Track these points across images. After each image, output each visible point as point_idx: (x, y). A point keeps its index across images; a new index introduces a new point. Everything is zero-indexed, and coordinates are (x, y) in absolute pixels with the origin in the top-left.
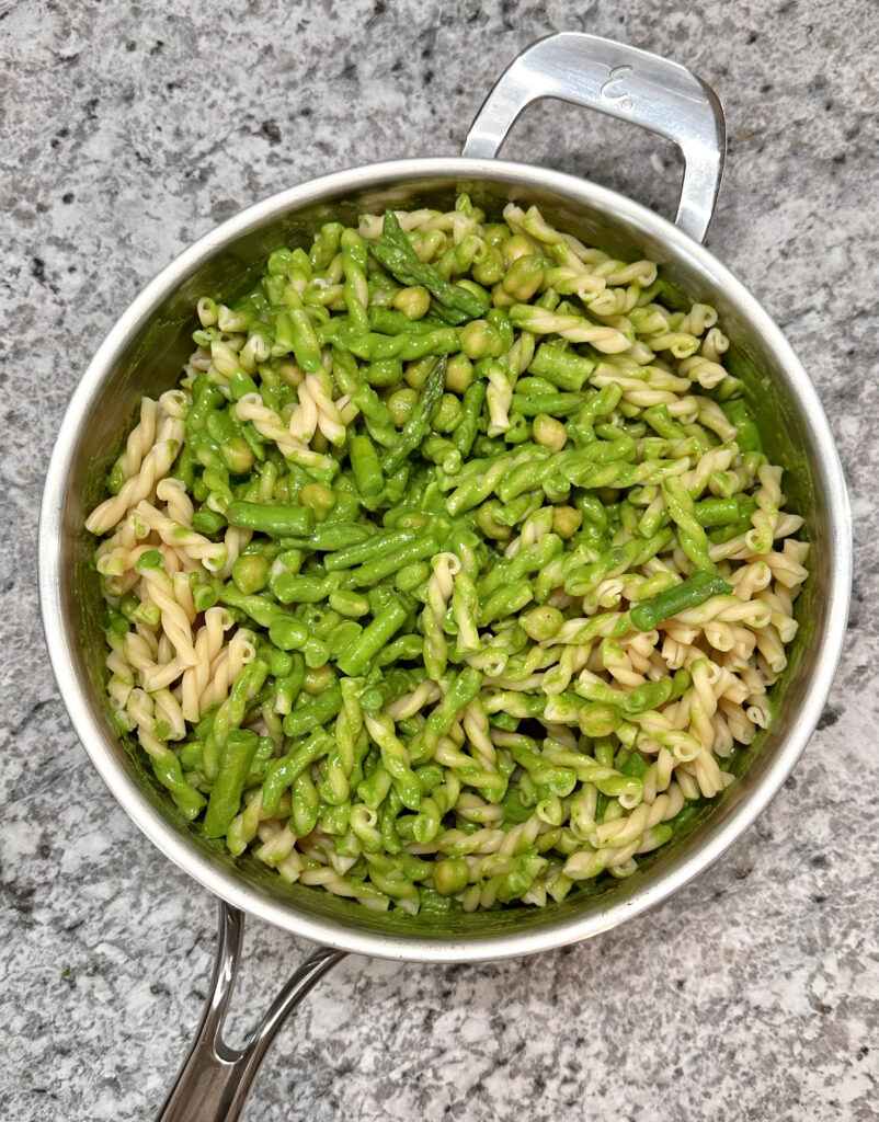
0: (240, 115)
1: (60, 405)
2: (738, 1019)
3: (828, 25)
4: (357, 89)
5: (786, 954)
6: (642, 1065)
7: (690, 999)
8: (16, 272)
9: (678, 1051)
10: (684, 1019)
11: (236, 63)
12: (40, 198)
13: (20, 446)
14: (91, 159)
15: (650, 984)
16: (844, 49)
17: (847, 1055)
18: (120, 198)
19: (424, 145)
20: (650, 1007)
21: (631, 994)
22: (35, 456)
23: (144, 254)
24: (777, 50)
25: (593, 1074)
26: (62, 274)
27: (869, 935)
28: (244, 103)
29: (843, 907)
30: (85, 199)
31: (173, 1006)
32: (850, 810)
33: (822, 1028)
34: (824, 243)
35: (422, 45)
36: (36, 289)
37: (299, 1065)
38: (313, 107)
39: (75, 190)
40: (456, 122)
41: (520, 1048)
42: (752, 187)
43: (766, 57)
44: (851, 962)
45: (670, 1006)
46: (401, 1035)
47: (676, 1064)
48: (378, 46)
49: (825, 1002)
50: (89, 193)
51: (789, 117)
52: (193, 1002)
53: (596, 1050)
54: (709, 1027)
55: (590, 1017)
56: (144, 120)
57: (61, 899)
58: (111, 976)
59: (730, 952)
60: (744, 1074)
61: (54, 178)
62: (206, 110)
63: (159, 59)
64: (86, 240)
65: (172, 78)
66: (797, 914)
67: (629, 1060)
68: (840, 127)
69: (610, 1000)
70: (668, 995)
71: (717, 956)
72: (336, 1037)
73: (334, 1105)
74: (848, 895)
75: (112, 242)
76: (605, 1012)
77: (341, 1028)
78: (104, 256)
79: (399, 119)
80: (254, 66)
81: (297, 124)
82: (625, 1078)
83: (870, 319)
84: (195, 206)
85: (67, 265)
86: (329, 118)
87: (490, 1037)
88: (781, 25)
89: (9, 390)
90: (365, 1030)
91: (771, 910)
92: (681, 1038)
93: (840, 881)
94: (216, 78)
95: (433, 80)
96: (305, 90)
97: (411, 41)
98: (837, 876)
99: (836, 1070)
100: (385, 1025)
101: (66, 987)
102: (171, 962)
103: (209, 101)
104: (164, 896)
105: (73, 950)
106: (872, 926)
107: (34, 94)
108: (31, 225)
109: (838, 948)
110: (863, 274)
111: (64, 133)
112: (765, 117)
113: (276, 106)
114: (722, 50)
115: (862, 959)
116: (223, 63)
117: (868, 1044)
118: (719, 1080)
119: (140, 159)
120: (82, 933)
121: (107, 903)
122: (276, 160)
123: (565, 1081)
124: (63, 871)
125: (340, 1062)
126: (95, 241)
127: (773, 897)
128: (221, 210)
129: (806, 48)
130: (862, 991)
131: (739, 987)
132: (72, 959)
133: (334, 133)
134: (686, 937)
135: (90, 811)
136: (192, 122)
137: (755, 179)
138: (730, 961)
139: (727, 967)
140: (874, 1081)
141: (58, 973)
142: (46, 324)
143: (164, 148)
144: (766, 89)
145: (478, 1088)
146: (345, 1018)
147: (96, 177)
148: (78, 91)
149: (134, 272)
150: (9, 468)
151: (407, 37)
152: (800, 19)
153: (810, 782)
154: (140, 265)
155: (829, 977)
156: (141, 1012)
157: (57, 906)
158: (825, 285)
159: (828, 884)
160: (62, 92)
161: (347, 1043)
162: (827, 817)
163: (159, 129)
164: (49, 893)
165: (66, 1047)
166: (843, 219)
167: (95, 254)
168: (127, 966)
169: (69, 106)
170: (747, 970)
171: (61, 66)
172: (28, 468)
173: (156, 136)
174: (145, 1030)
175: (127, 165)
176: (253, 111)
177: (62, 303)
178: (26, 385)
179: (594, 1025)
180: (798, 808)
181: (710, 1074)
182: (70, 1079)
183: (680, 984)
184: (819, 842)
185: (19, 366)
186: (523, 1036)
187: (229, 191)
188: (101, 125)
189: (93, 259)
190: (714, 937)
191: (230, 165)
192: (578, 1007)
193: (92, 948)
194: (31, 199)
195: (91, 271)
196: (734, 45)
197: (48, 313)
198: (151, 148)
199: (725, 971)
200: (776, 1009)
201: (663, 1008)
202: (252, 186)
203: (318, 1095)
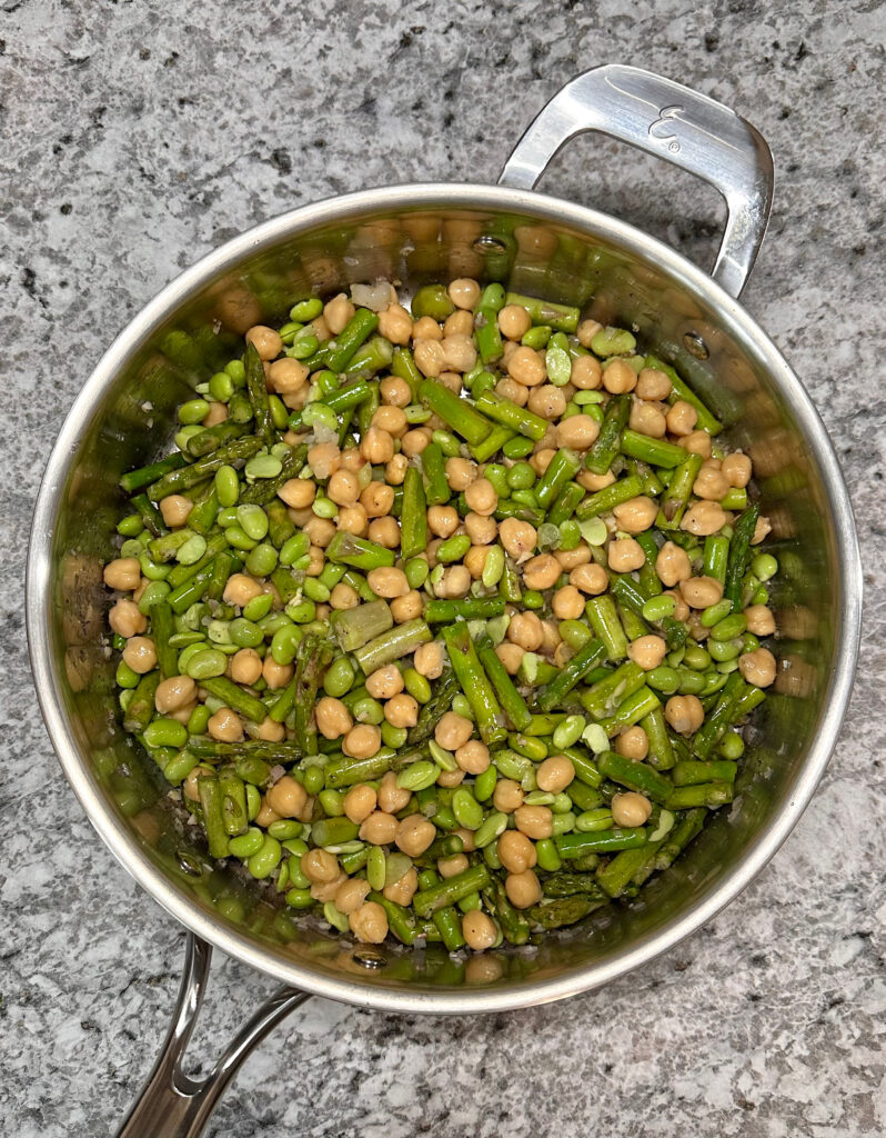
0: (251, 140)
1: (39, 424)
2: (662, 1108)
3: (863, 108)
4: (374, 125)
5: (715, 1048)
7: (616, 1084)
8: (5, 280)
10: (608, 1102)
11: (252, 83)
12: (37, 206)
14: (93, 169)
15: (579, 1065)
16: (876, 137)
18: (119, 213)
20: (576, 1088)
21: (559, 1075)
22: (9, 474)
23: (139, 275)
24: (809, 129)
26: (53, 288)
27: (799, 1037)
28: (257, 128)
29: (777, 1007)
30: (84, 212)
31: (103, 1043)
32: (795, 913)
33: (743, 1125)
34: (833, 335)
35: (446, 85)
36: (25, 300)
38: (327, 139)
39: (74, 201)
40: (473, 170)
41: (444, 1116)
42: (767, 270)
43: (796, 135)
44: (779, 1062)
45: (595, 1089)
46: (326, 1093)
48: (400, 81)
49: (749, 1099)
50: (88, 205)
51: (813, 201)
52: (122, 1041)
53: (519, 1126)
54: (633, 1113)
55: (516, 1093)
56: (151, 135)
58: (43, 1007)
59: (661, 1042)
61: (53, 186)
62: (217, 131)
63: (173, 72)
64: (81, 255)
65: (185, 94)
66: (731, 1010)
68: (863, 217)
69: (537, 1078)
70: (595, 1078)
71: (648, 1045)
72: (262, 1089)
74: (783, 996)
75: (107, 260)
76: (531, 1089)
77: (267, 1081)
78: (98, 272)
80: (270, 89)
81: (309, 156)
83: (871, 418)
84: (197, 231)
85: (59, 278)
86: (342, 153)
87: (415, 1103)
88: (816, 103)
91: (706, 1005)
92: (603, 1121)
93: (777, 982)
94: (230, 98)
95: (453, 124)
96: (320, 121)
97: (435, 80)
98: (774, 977)
100: (311, 1082)
102: (104, 999)
103: (220, 122)
104: (102, 934)
105: (7, 978)
106: (804, 1029)
107: (39, 95)
108: (26, 234)
109: (768, 1047)
110: (869, 372)
111: (67, 139)
112: (788, 198)
113: (289, 133)
115: (790, 1061)
116: (239, 83)
119: (144, 175)
120: (17, 963)
121: (45, 935)
122: (284, 191)
125: (263, 1114)
126: (90, 256)
127: (709, 991)
128: (221, 236)
129: (837, 130)
130: (787, 1093)
131: (666, 1077)
132: (4, 987)
133: (346, 169)
134: (619, 1023)
135: (35, 841)
136: (199, 141)
137: (771, 262)
138: (660, 1051)
139: (656, 1056)
142: (33, 339)
143: (169, 166)
144: (793, 169)
146: (273, 1071)
147: (96, 189)
148: (85, 97)
149: (127, 293)
151: (431, 76)
152: (835, 99)
154: (134, 287)
155: (755, 1075)
156: (69, 1047)
158: (830, 380)
159: (765, 984)
160: (69, 95)
161: (272, 1096)
162: (772, 917)
163: (166, 145)
166: (855, 313)
167: (89, 271)
168: (59, 1000)
169: (75, 111)
170: (676, 1060)
171: (70, 68)
173: (163, 153)
174: (72, 1064)
176: (264, 137)
177: (50, 318)
178: (6, 400)
179: (519, 1101)
180: (744, 906)
183: (609, 1069)
184: (761, 941)
186: (448, 1105)
187: (233, 219)
188: (106, 135)
189: (86, 275)
190: (647, 1026)
191: (237, 192)
192: (505, 1082)
193: (26, 978)
194: (27, 206)
195: (83, 288)
196: (765, 119)
197: (35, 327)
198: (156, 164)
199: (654, 1060)
200: (700, 1102)
201: (589, 1090)
202: (256, 214)
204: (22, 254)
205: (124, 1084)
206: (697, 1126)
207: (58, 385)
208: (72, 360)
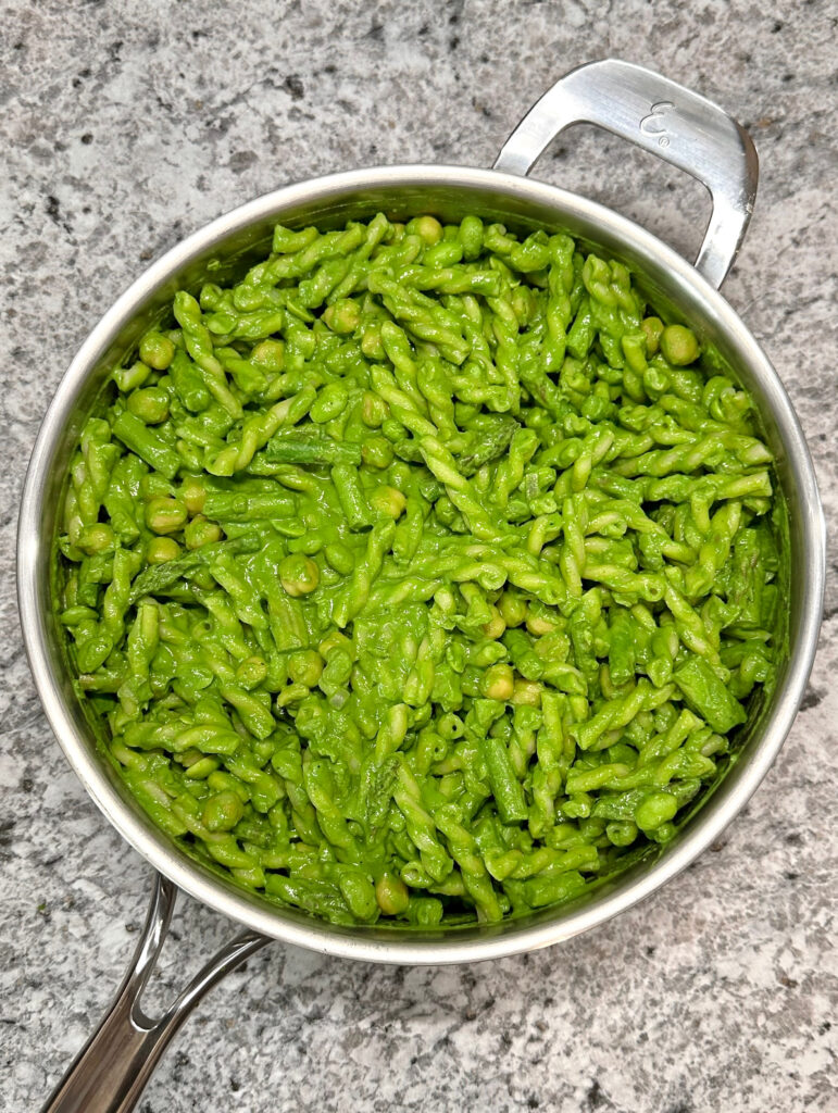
0: (264, 68)
1: (67, 345)
2: (705, 989)
4: (383, 50)
5: (755, 927)
6: (609, 1028)
7: (659, 966)
8: (30, 208)
9: (644, 1016)
10: (652, 985)
11: (263, 15)
12: (58, 136)
13: (25, 383)
14: (112, 101)
15: (621, 950)
17: (809, 1030)
18: (139, 142)
19: (447, 110)
20: (619, 972)
21: (601, 958)
22: (39, 394)
23: (160, 200)
24: (801, 41)
25: (560, 1035)
26: (76, 214)
28: (269, 56)
29: (815, 885)
30: (104, 141)
32: (827, 791)
33: (786, 1002)
35: (450, 11)
36: (49, 226)
37: (270, 1010)
38: (338, 65)
39: (94, 131)
40: (480, 89)
41: (489, 1004)
42: (768, 174)
43: (790, 47)
44: (819, 939)
45: (638, 972)
46: (372, 986)
47: (641, 1029)
48: (406, 9)
49: (791, 976)
50: (108, 135)
51: (809, 108)
52: (167, 941)
53: (564, 1011)
54: (677, 995)
55: (560, 978)
56: (167, 66)
57: (41, 833)
58: (86, 912)
59: (701, 923)
60: (708, 1042)
61: (73, 117)
62: (231, 61)
63: (186, 6)
64: (103, 182)
65: (198, 27)
66: (769, 889)
67: (596, 1023)
69: (580, 962)
70: (637, 961)
71: (687, 926)
72: (308, 984)
73: (302, 1051)
74: (820, 873)
75: (129, 186)
76: (574, 974)
77: (313, 976)
78: (120, 199)
79: (423, 83)
80: (280, 19)
81: (321, 81)
82: (590, 1040)
84: (214, 156)
85: (82, 205)
86: (352, 77)
87: (460, 992)
88: (807, 16)
89: (17, 326)
90: (336, 978)
91: (744, 884)
92: (648, 1004)
93: (813, 860)
94: (242, 29)
95: (458, 46)
96: (330, 48)
97: (439, 6)
98: (810, 855)
99: (798, 1043)
100: (357, 975)
101: (40, 921)
103: (234, 52)
105: (50, 885)
107: (58, 32)
108: (48, 164)
109: (808, 925)
111: (86, 73)
112: (785, 106)
113: (299, 61)
114: (747, 36)
115: (830, 937)
116: (250, 15)
117: (831, 1020)
118: (683, 1047)
119: (162, 105)
120: (60, 868)
121: (87, 840)
122: (298, 115)
123: (532, 1039)
124: (45, 805)
125: (310, 1009)
126: (112, 183)
127: (747, 871)
128: (240, 161)
129: (829, 41)
130: (829, 969)
131: (708, 958)
132: (48, 893)
133: (357, 92)
134: (658, 905)
136: (215, 71)
137: (771, 166)
138: (700, 931)
139: (697, 937)
140: (834, 1056)
141: (34, 906)
142: (58, 263)
143: (186, 95)
144: (788, 78)
145: (446, 1041)
146: (319, 965)
147: (116, 119)
148: (102, 33)
149: (149, 217)
150: (13, 404)
151: (435, 2)
152: (826, 11)
153: (789, 761)
154: (155, 211)
155: (796, 953)
156: (115, 950)
157: (36, 840)
159: (801, 862)
160: (86, 32)
161: (318, 990)
162: (804, 796)
163: (182, 76)
164: (30, 827)
165: (38, 980)
167: (110, 197)
168: (103, 903)
169: (92, 47)
170: (717, 942)
171: (86, 6)
172: (31, 405)
173: (180, 83)
174: (118, 967)
175: (148, 110)
176: (277, 65)
177: (75, 243)
178: (34, 322)
179: (563, 987)
180: (776, 786)
181: (675, 1041)
182: (40, 1012)
183: (650, 951)
184: (795, 820)
185: (28, 302)
186: (493, 993)
187: (249, 143)
188: (124, 68)
190: (686, 907)
191: (252, 117)
192: (549, 968)
193: (69, 884)
194: (49, 137)
195: (106, 213)
196: (759, 33)
197: (60, 251)
198: (173, 94)
199: (695, 941)
200: (743, 981)
201: (632, 973)
202: (272, 139)
203: (287, 1040)
204: (46, 183)
205: (169, 985)
207: (84, 306)
208: (97, 283)
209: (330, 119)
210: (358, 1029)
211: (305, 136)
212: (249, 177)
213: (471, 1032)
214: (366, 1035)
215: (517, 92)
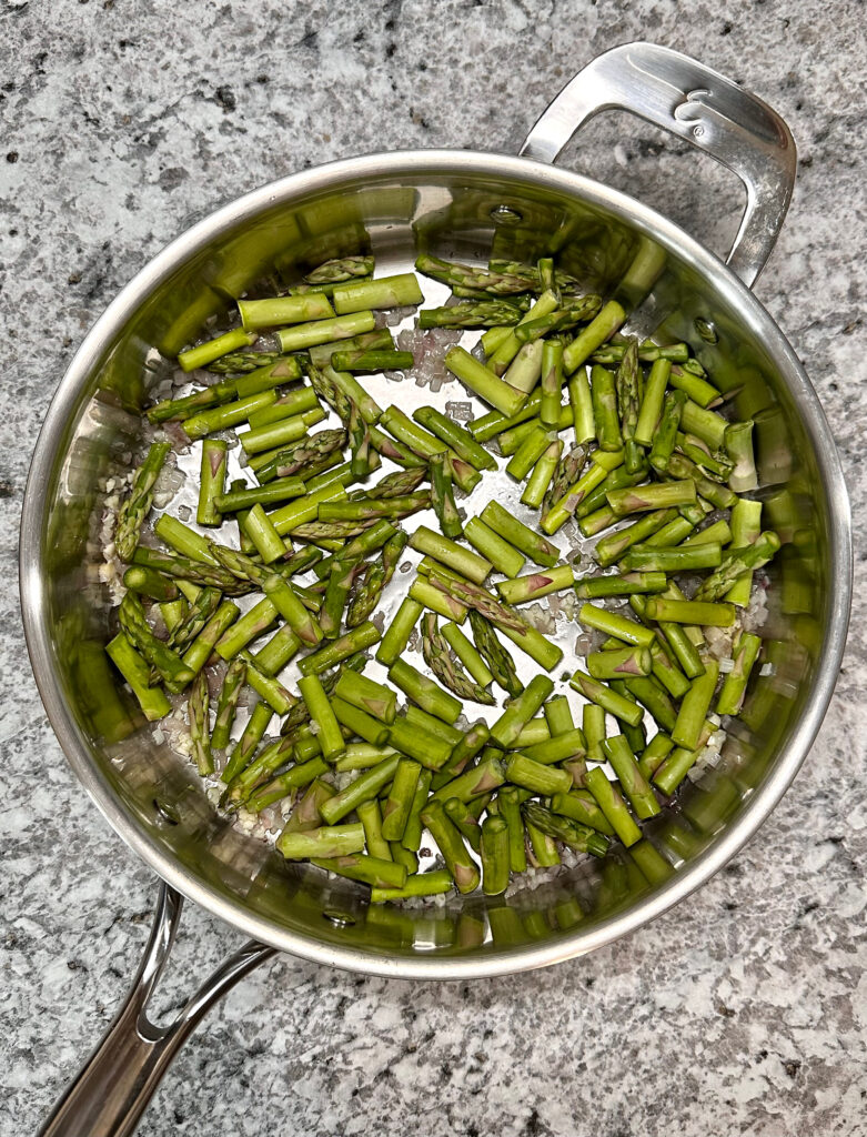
0: (194, 79)
2: (644, 1019)
3: (805, 20)
4: (317, 59)
5: (694, 958)
6: (548, 1058)
7: (598, 997)
9: (583, 1047)
10: (590, 1015)
11: (192, 22)
14: (37, 116)
15: (560, 981)
16: (819, 47)
17: (747, 1058)
18: (66, 159)
19: (383, 122)
20: (558, 1004)
21: (541, 991)
23: (88, 220)
24: (751, 43)
25: (499, 1065)
26: (2, 237)
27: (776, 943)
28: (199, 67)
29: (754, 915)
30: (30, 159)
31: (90, 982)
33: (724, 1031)
34: (783, 249)
35: (387, 15)
37: (212, 1045)
38: (270, 75)
39: (19, 149)
40: (417, 99)
41: (430, 1037)
42: (715, 186)
43: (739, 50)
44: (757, 969)
45: (577, 1003)
46: (313, 1020)
47: (580, 1059)
48: (341, 14)
49: (729, 1006)
50: (33, 152)
52: (109, 979)
53: (503, 1043)
54: (616, 1025)
55: (499, 1011)
56: (94, 78)
58: (28, 950)
59: (640, 954)
60: (646, 1071)
62: (159, 72)
63: (112, 14)
64: (29, 203)
65: (125, 36)
66: (708, 920)
67: (535, 1054)
68: (809, 129)
69: (520, 995)
70: (577, 992)
71: (627, 957)
72: (249, 1019)
73: (244, 1084)
74: (759, 904)
75: (56, 206)
76: (514, 1006)
77: (254, 1011)
78: (47, 219)
79: (358, 93)
80: (210, 27)
81: (252, 92)
82: (529, 1070)
83: (824, 330)
84: (144, 173)
85: (8, 227)
86: (286, 88)
87: (401, 1025)
88: (757, 17)
90: (278, 1013)
91: (683, 916)
92: (587, 1034)
93: (753, 890)
94: (171, 38)
95: (395, 54)
96: (262, 57)
97: (375, 11)
98: (749, 885)
99: (736, 1071)
100: (298, 1010)
102: (89, 939)
103: (162, 62)
104: (84, 875)
106: (780, 935)
109: (746, 954)
110: (821, 284)
111: (10, 87)
113: (231, 71)
114: (695, 39)
115: (768, 967)
116: (179, 22)
117: (767, 1048)
118: (621, 1076)
119: (88, 120)
120: (1, 908)
121: (27, 879)
122: (229, 128)
123: (471, 1071)
125: (252, 1044)
126: (38, 203)
128: (170, 178)
129: (780, 43)
130: (766, 998)
131: (646, 988)
135: (13, 787)
136: (143, 84)
138: (639, 962)
139: (636, 968)
140: (771, 1084)
143: (113, 110)
145: (387, 1073)
146: (259, 1001)
147: (41, 136)
148: (25, 43)
149: (77, 238)
151: (371, 6)
152: (777, 11)
154: (83, 232)
155: (734, 982)
156: (58, 987)
158: (782, 293)
159: (740, 892)
160: (9, 43)
161: (260, 1025)
163: (109, 89)
166: (805, 226)
167: (37, 218)
168: (45, 942)
169: (16, 59)
170: (656, 972)
171: (9, 15)
173: (103, 96)
174: (61, 1004)
176: (207, 76)
179: (503, 1019)
181: (613, 1070)
183: (589, 983)
186: (433, 1025)
187: (179, 159)
188: (48, 81)
189: (35, 223)
190: (625, 939)
191: (182, 131)
192: (488, 1000)
193: (11, 922)
195: (33, 236)
196: (707, 35)
198: (100, 108)
199: (634, 972)
200: (681, 1011)
201: (571, 1003)
202: (203, 154)
203: (229, 1074)
206: (679, 1034)
207: (13, 333)
208: (25, 308)
209: (263, 132)
210: (299, 1062)
211: (237, 151)
212: (179, 194)
213: (412, 1064)
214: (308, 1068)
215: (456, 101)
